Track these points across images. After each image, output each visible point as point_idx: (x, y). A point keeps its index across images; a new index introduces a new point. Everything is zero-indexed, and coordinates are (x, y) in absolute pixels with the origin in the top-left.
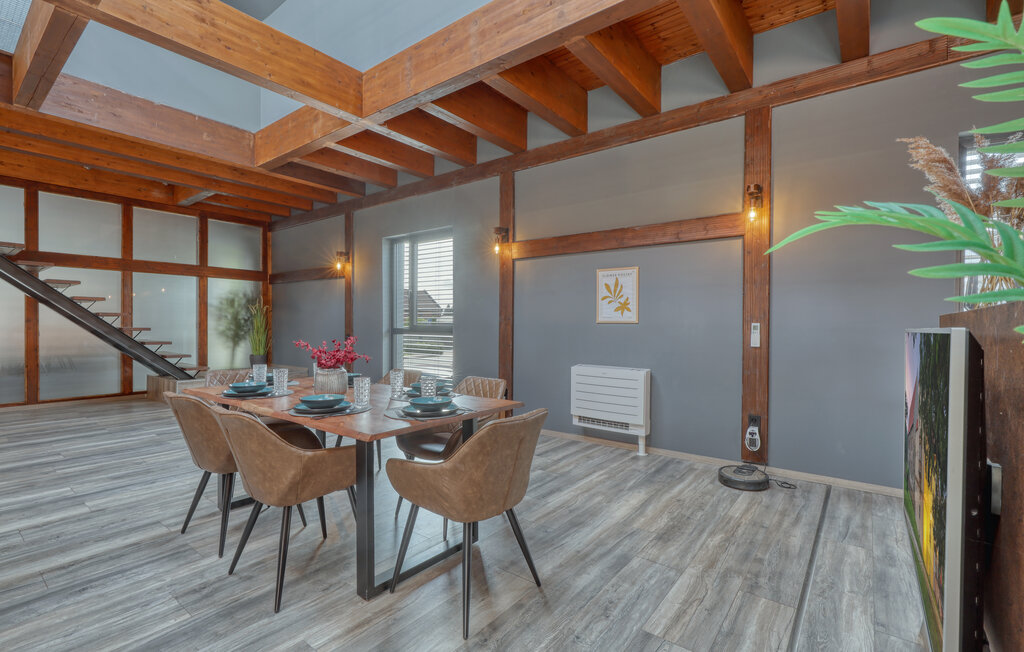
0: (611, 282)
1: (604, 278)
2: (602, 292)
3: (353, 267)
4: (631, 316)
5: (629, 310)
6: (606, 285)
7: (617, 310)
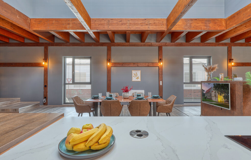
0: (135, 73)
1: (134, 72)
2: (133, 75)
3: (48, 64)
4: (139, 80)
5: (139, 79)
6: (134, 74)
7: (136, 79)
